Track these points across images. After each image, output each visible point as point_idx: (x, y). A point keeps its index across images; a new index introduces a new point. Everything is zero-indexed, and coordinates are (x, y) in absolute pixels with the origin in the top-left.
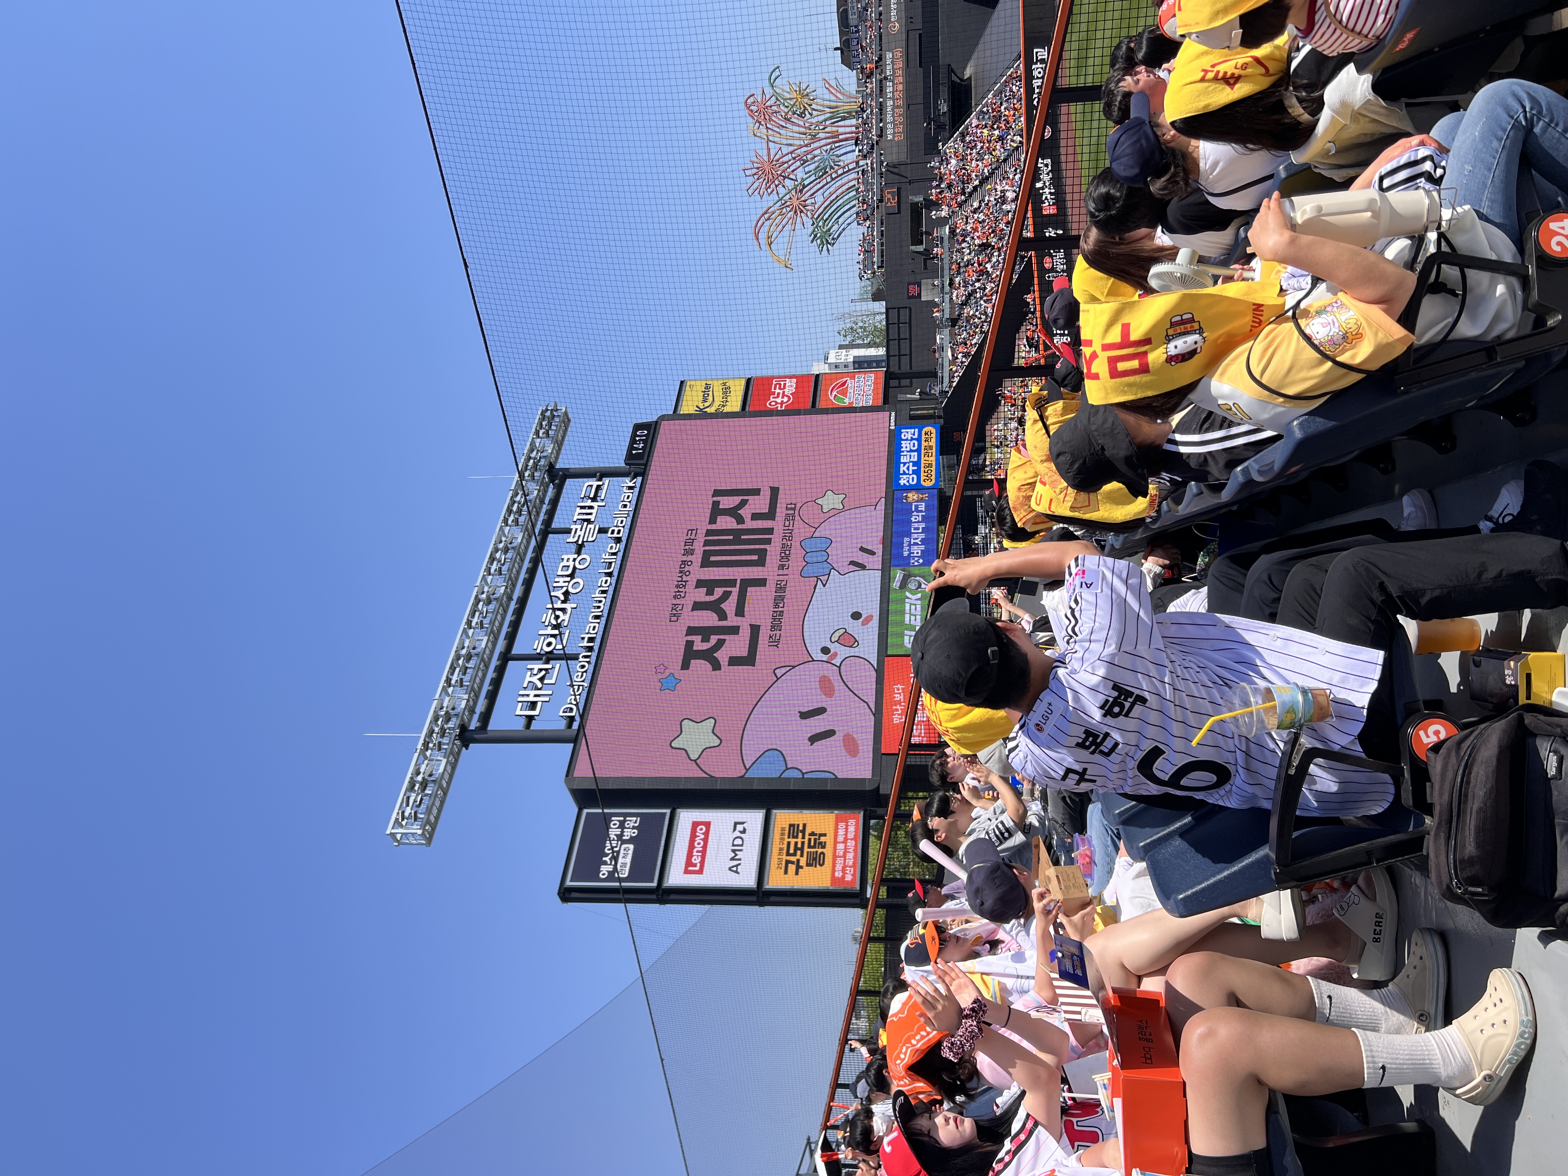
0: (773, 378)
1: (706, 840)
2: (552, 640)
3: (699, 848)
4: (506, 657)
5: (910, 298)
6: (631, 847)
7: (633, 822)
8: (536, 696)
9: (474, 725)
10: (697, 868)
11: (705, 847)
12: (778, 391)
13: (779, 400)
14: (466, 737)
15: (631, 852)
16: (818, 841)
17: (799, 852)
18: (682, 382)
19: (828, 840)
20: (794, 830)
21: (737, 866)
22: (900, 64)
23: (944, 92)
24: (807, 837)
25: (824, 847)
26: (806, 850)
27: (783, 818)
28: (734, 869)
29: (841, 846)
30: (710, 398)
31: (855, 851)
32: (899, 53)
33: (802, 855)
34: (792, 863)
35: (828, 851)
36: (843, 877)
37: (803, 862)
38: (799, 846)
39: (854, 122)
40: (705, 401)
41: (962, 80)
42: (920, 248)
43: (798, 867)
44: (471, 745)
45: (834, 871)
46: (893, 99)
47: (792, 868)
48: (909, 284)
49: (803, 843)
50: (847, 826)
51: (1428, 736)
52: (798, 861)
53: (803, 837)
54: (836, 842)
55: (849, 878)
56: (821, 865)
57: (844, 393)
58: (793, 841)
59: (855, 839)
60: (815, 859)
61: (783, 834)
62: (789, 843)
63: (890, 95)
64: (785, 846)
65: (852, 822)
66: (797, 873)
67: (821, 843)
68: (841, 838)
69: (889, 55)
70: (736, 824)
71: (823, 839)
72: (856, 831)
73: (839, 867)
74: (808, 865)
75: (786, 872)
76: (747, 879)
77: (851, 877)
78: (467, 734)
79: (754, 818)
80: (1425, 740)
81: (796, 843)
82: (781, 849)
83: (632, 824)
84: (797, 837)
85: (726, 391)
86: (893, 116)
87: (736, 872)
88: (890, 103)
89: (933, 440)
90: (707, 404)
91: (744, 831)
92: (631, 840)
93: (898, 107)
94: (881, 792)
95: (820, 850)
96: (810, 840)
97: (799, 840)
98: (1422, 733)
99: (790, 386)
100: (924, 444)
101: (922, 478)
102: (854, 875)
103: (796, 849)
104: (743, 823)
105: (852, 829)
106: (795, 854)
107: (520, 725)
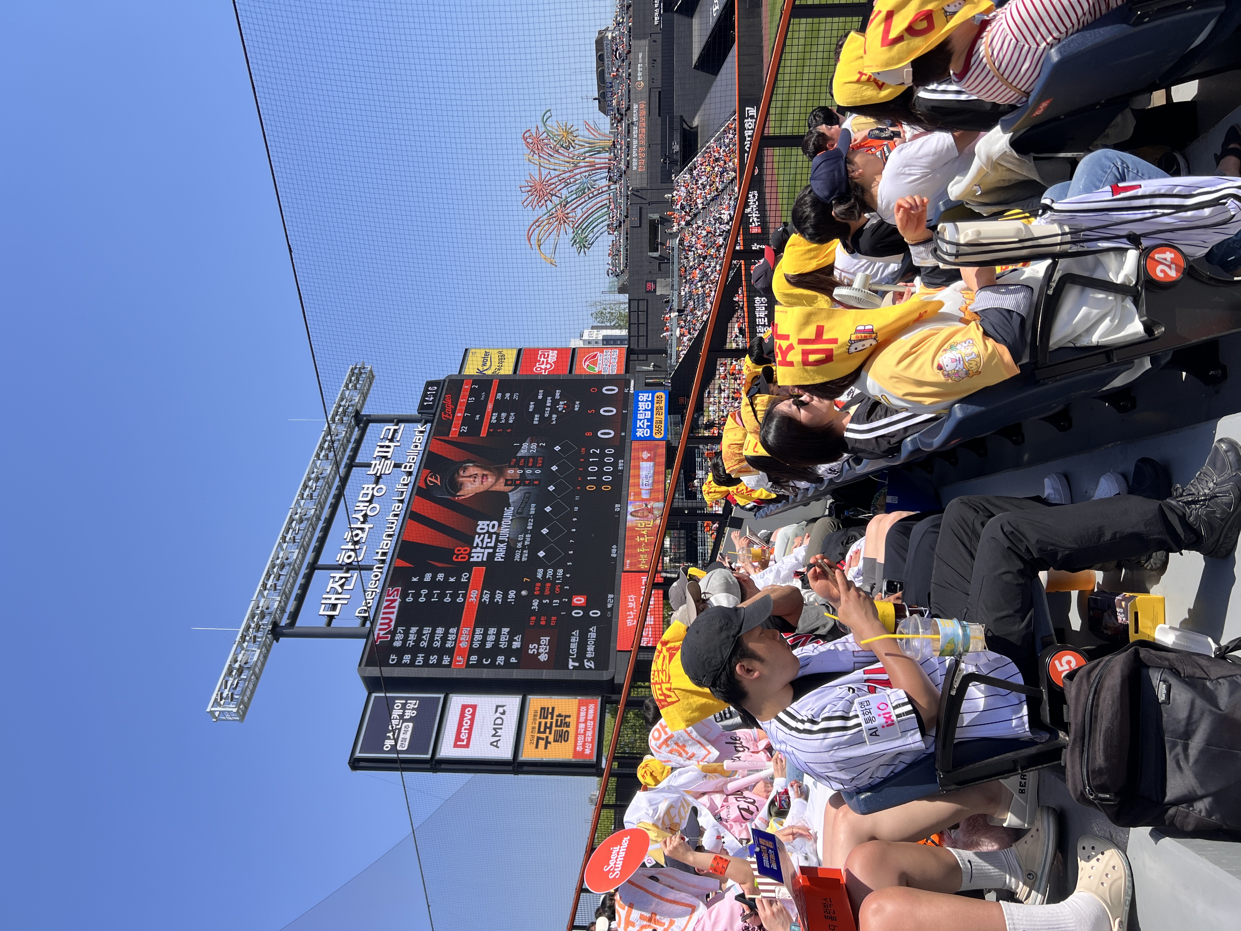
0: (539, 349)
1: (472, 720)
2: (352, 554)
3: (466, 726)
4: (313, 567)
5: (647, 292)
6: (411, 725)
7: (413, 704)
8: (336, 599)
9: (284, 622)
10: (465, 743)
11: (471, 726)
12: (542, 359)
13: (543, 367)
14: (277, 632)
15: (410, 729)
16: (563, 721)
17: (548, 730)
18: (466, 350)
19: (572, 721)
20: (545, 712)
21: (497, 741)
22: (644, 113)
23: (677, 136)
24: (555, 718)
25: (568, 726)
26: (554, 728)
27: (536, 702)
28: (493, 744)
29: (582, 726)
30: (488, 363)
31: (594, 729)
32: (643, 105)
33: (550, 733)
34: (543, 739)
35: (572, 730)
36: (583, 751)
37: (551, 738)
38: (548, 725)
39: (607, 155)
40: (484, 365)
41: (691, 128)
42: (656, 254)
43: (547, 743)
44: (281, 639)
45: (576, 746)
46: (637, 138)
47: (542, 743)
48: (647, 281)
49: (551, 723)
50: (587, 709)
51: (1062, 665)
52: (547, 737)
53: (552, 718)
54: (578, 723)
55: (588, 751)
56: (566, 741)
57: (595, 363)
58: (543, 721)
59: (594, 720)
60: (561, 736)
61: (535, 716)
62: (540, 723)
63: (635, 136)
64: (537, 726)
65: (592, 706)
66: (546, 748)
67: (566, 723)
68: (582, 719)
69: (635, 106)
70: (497, 707)
71: (567, 720)
72: (595, 714)
73: (580, 743)
74: (555, 741)
75: (537, 747)
76: (505, 752)
77: (589, 751)
78: (278, 629)
79: (512, 702)
80: (1060, 669)
81: (546, 723)
82: (533, 728)
83: (412, 706)
84: (547, 718)
85: (502, 358)
86: (638, 153)
87: (497, 746)
88: (635, 142)
89: (663, 402)
90: (485, 368)
91: (504, 713)
92: (410, 720)
93: (642, 146)
94: (616, 682)
95: (565, 729)
96: (557, 720)
97: (549, 720)
98: (1057, 662)
99: (553, 356)
100: (656, 405)
101: (654, 431)
102: (592, 749)
103: (546, 727)
104: (503, 706)
105: (591, 711)
106: (545, 732)
107: (323, 622)
